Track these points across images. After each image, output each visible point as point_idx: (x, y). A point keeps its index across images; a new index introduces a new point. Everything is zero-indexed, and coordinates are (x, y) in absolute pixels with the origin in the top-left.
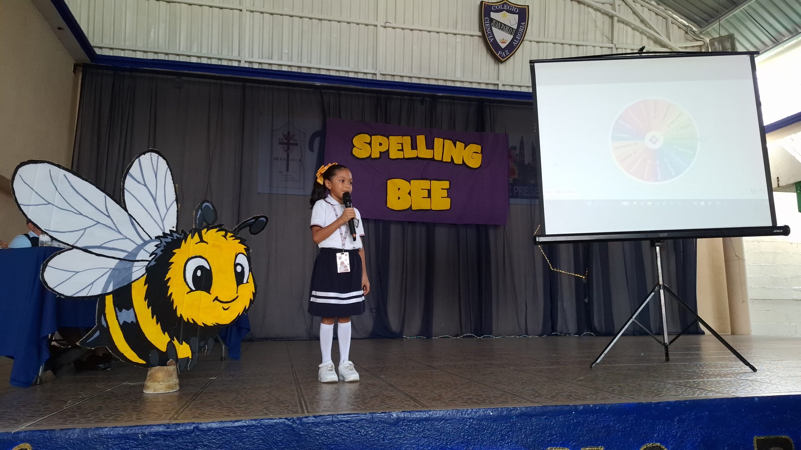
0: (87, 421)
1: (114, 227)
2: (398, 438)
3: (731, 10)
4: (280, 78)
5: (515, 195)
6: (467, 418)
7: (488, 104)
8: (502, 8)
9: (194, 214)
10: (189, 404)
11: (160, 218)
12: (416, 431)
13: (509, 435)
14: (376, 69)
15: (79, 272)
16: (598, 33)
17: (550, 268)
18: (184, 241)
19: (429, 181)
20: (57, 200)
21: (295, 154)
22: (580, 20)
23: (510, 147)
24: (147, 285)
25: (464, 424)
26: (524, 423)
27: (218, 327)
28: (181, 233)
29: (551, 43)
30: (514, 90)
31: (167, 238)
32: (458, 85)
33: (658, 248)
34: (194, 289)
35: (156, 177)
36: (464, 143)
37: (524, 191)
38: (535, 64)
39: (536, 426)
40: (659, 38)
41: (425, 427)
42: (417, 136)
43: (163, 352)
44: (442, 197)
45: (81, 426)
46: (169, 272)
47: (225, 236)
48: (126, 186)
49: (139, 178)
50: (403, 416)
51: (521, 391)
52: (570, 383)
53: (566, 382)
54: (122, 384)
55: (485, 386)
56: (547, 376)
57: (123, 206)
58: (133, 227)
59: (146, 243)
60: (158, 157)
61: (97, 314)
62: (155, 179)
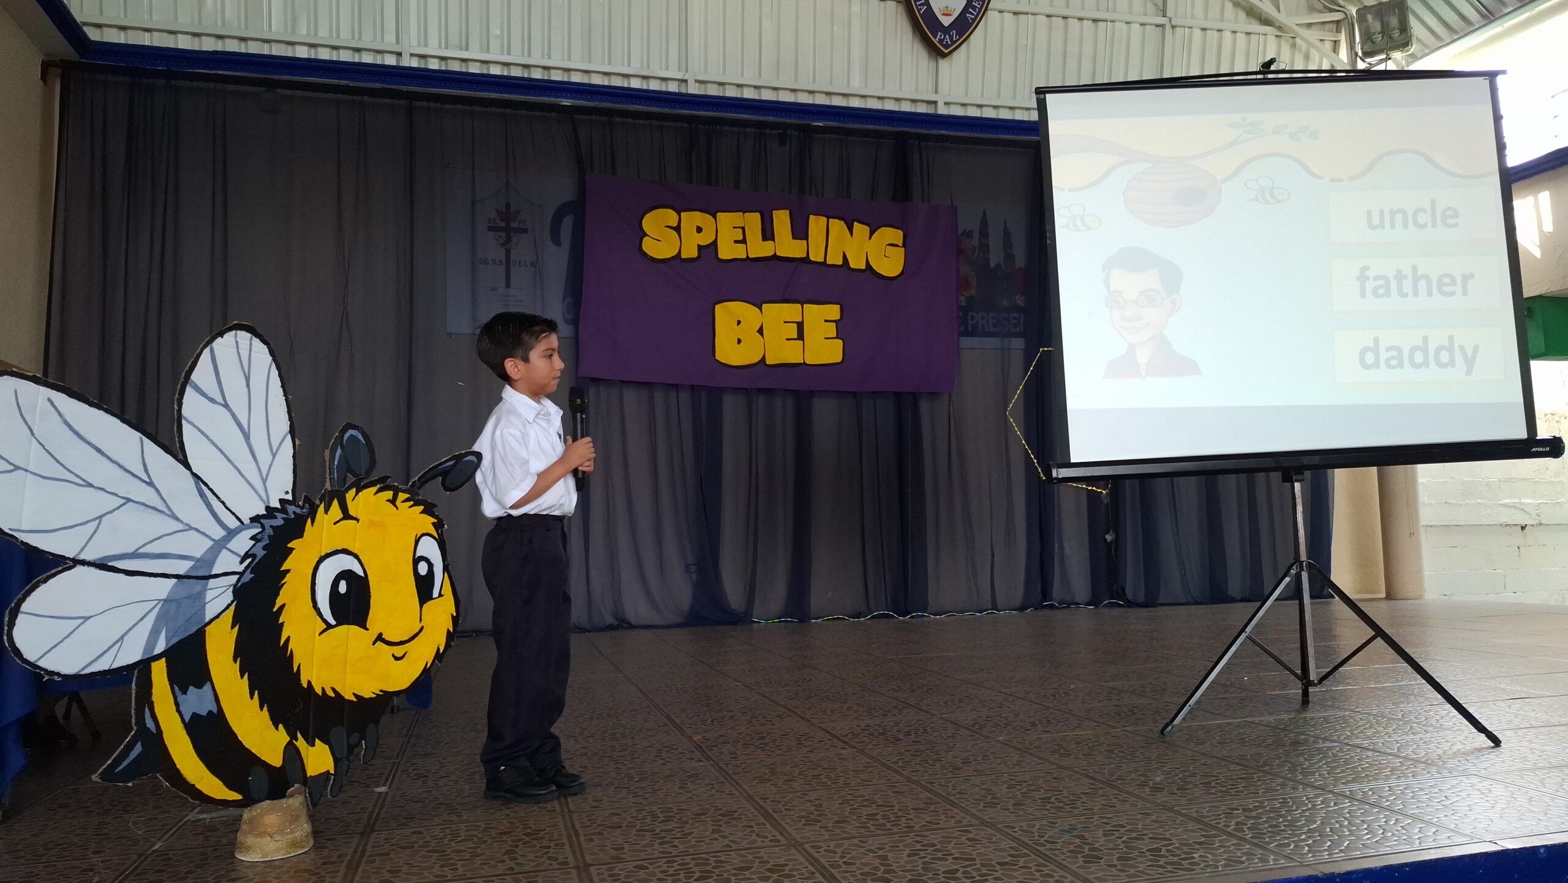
1: (162, 507)
5: (970, 329)
7: (917, 142)
9: (327, 458)
11: (257, 473)
14: (687, 71)
15: (90, 617)
17: (1040, 478)
18: (309, 520)
19: (800, 306)
23: (960, 232)
24: (237, 628)
27: (385, 697)
28: (303, 504)
29: (1043, 14)
30: (968, 115)
31: (273, 518)
32: (855, 103)
33: (1297, 485)
34: (333, 622)
35: (248, 384)
36: (868, 225)
37: (987, 322)
38: (1047, 95)
40: (1258, 7)
42: (774, 212)
43: (275, 767)
44: (826, 338)
46: (282, 592)
47: (393, 501)
48: (184, 412)
49: (213, 390)
51: (1050, 837)
52: (1142, 799)
53: (1133, 795)
54: (186, 819)
55: (969, 818)
56: (1084, 770)
57: (181, 457)
58: (202, 502)
59: (232, 535)
60: (251, 339)
61: (135, 705)
62: (246, 390)
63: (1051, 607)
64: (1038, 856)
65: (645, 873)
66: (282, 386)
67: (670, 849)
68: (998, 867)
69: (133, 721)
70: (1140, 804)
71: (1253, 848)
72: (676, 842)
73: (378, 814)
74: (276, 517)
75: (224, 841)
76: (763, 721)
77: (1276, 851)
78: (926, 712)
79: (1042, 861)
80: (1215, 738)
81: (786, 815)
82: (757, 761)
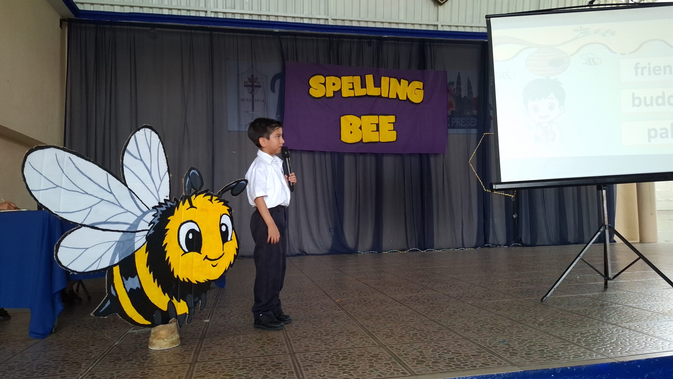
1: (116, 202)
4: (242, 26)
5: (453, 125)
7: (429, 43)
9: (183, 182)
11: (155, 188)
14: (328, 15)
15: (88, 248)
17: (484, 190)
18: (176, 208)
19: (377, 116)
20: (64, 182)
21: (259, 95)
23: (448, 82)
24: (148, 253)
27: (209, 282)
28: (174, 201)
30: (452, 30)
32: (402, 27)
33: (604, 192)
34: (187, 251)
35: (150, 151)
36: (407, 80)
37: (460, 122)
38: (491, 19)
42: (366, 75)
43: (164, 311)
44: (389, 131)
46: (166, 238)
47: (211, 200)
48: (124, 163)
49: (136, 153)
51: (494, 344)
52: (534, 328)
53: (530, 327)
54: (127, 332)
55: (458, 336)
56: (507, 316)
57: (123, 181)
58: (133, 201)
59: (145, 214)
60: (151, 132)
61: (107, 284)
62: (149, 153)
63: (489, 246)
64: (490, 353)
65: (319, 357)
66: (164, 152)
67: (329, 347)
68: (472, 357)
69: (106, 291)
70: (534, 331)
71: (586, 350)
72: (331, 344)
73: (206, 331)
74: (162, 207)
75: (144, 341)
76: (365, 294)
77: (597, 351)
78: (436, 291)
79: (491, 355)
80: (566, 303)
81: (377, 334)
82: (364, 310)
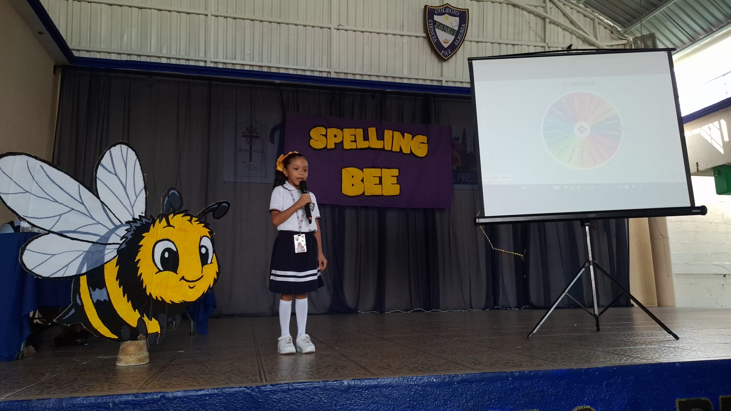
0: (61, 392)
1: (87, 213)
2: (349, 403)
3: (652, 12)
4: (242, 77)
5: (458, 181)
6: (412, 385)
7: (433, 98)
8: (444, 11)
10: (157, 376)
11: (129, 204)
12: (366, 397)
13: (452, 399)
14: (331, 68)
15: (55, 255)
16: (532, 33)
17: (492, 249)
18: (152, 225)
19: (380, 169)
20: (35, 189)
21: (257, 145)
22: (515, 21)
23: (453, 137)
24: (118, 266)
25: (410, 391)
26: (464, 389)
27: (185, 304)
28: (150, 219)
29: (489, 42)
30: (456, 86)
31: (137, 223)
32: (405, 81)
33: (587, 228)
34: (162, 269)
35: (126, 167)
36: (411, 134)
37: (466, 178)
38: (473, 61)
39: (476, 391)
40: (588, 38)
41: (373, 394)
42: (369, 128)
43: (133, 327)
44: (392, 184)
45: (56, 396)
46: (139, 254)
47: (190, 221)
48: (98, 176)
49: (110, 168)
50: (354, 384)
51: (463, 359)
53: (505, 350)
54: (97, 358)
55: (430, 356)
56: (487, 345)
57: (96, 194)
58: (104, 213)
59: (117, 228)
60: (128, 149)
61: (73, 293)
62: (125, 169)
63: (498, 309)
64: (456, 364)
66: (141, 169)
70: (507, 353)
71: (550, 362)
81: (351, 355)
